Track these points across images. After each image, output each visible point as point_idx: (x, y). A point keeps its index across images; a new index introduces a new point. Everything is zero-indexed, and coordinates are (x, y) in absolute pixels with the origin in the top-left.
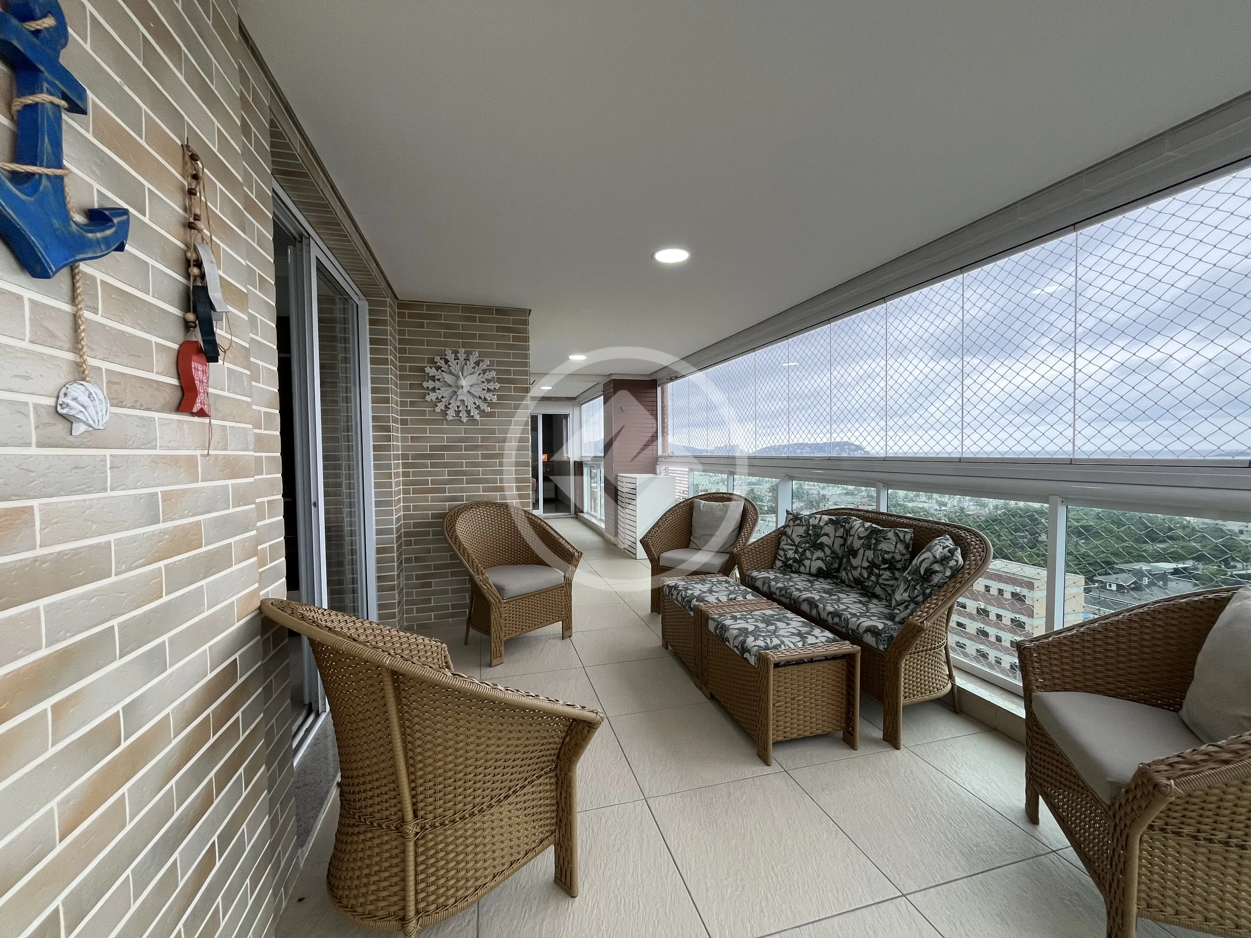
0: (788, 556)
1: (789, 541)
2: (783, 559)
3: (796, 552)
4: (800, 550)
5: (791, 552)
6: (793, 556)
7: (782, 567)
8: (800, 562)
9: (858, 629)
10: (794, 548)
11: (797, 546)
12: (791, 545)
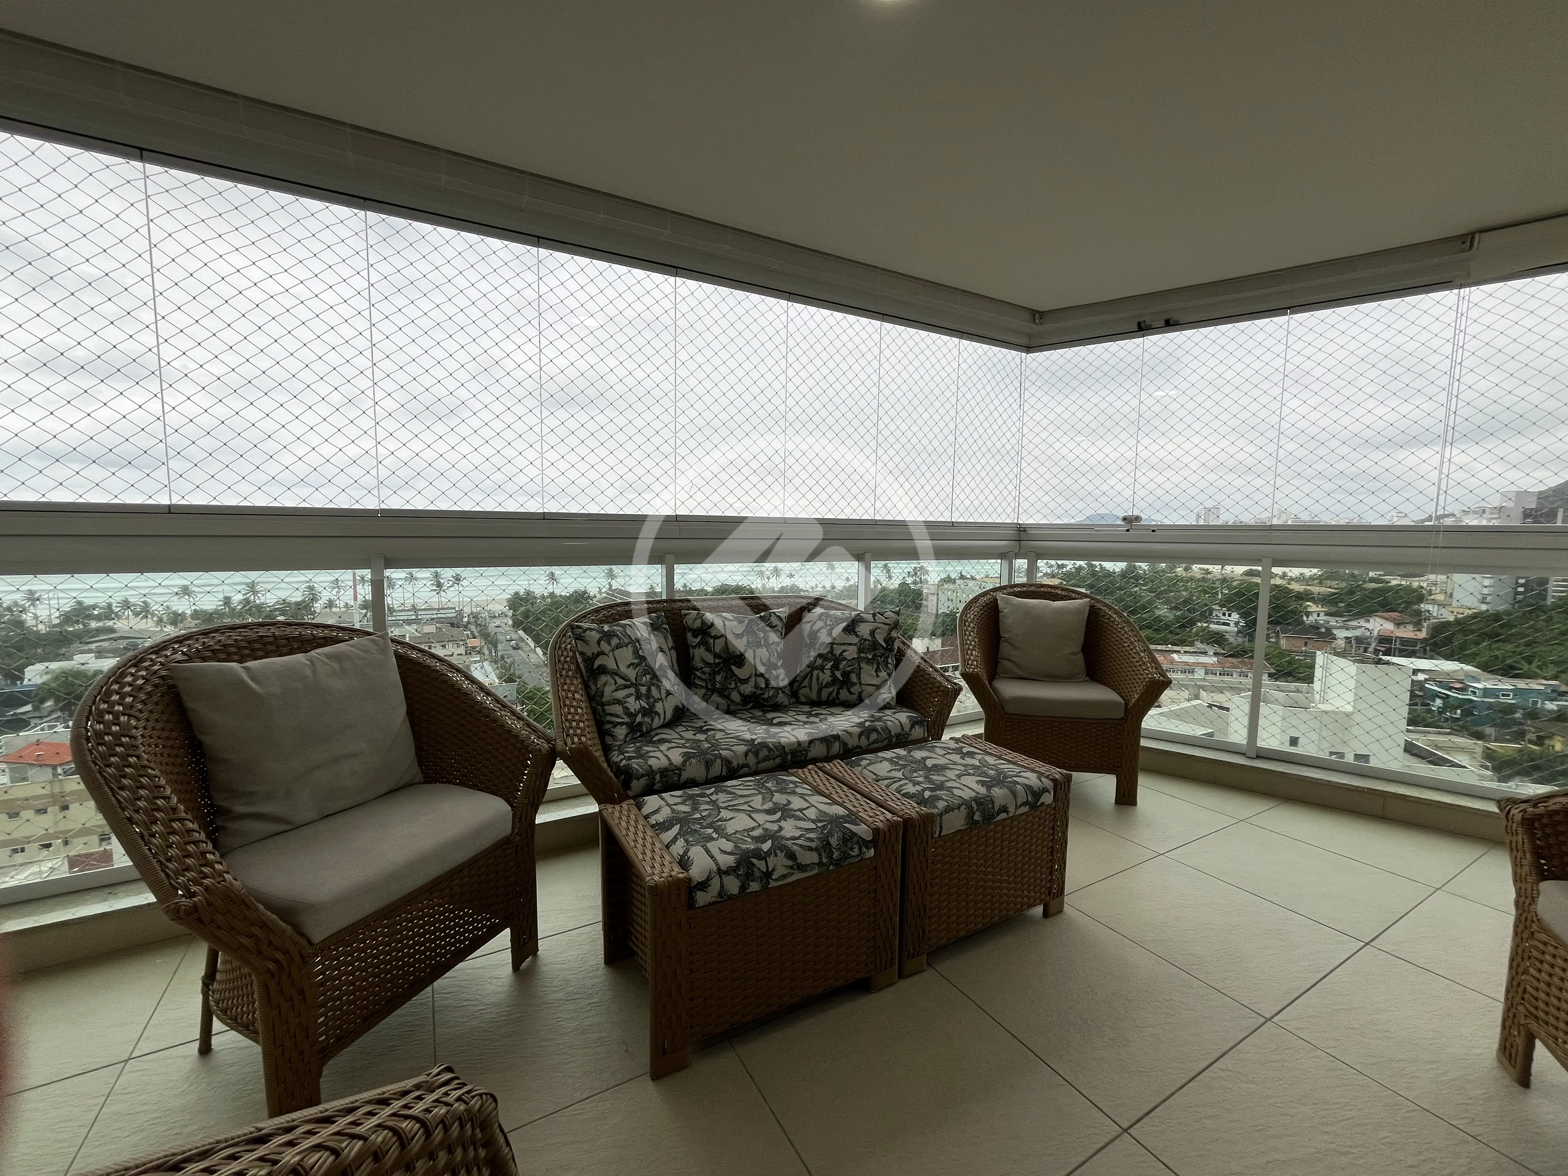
0: (632, 710)
1: (620, 681)
2: (626, 719)
3: (638, 697)
4: (643, 690)
5: (632, 700)
6: (638, 707)
7: (627, 735)
8: (649, 712)
9: (903, 730)
10: (632, 690)
11: (636, 685)
12: (626, 687)
